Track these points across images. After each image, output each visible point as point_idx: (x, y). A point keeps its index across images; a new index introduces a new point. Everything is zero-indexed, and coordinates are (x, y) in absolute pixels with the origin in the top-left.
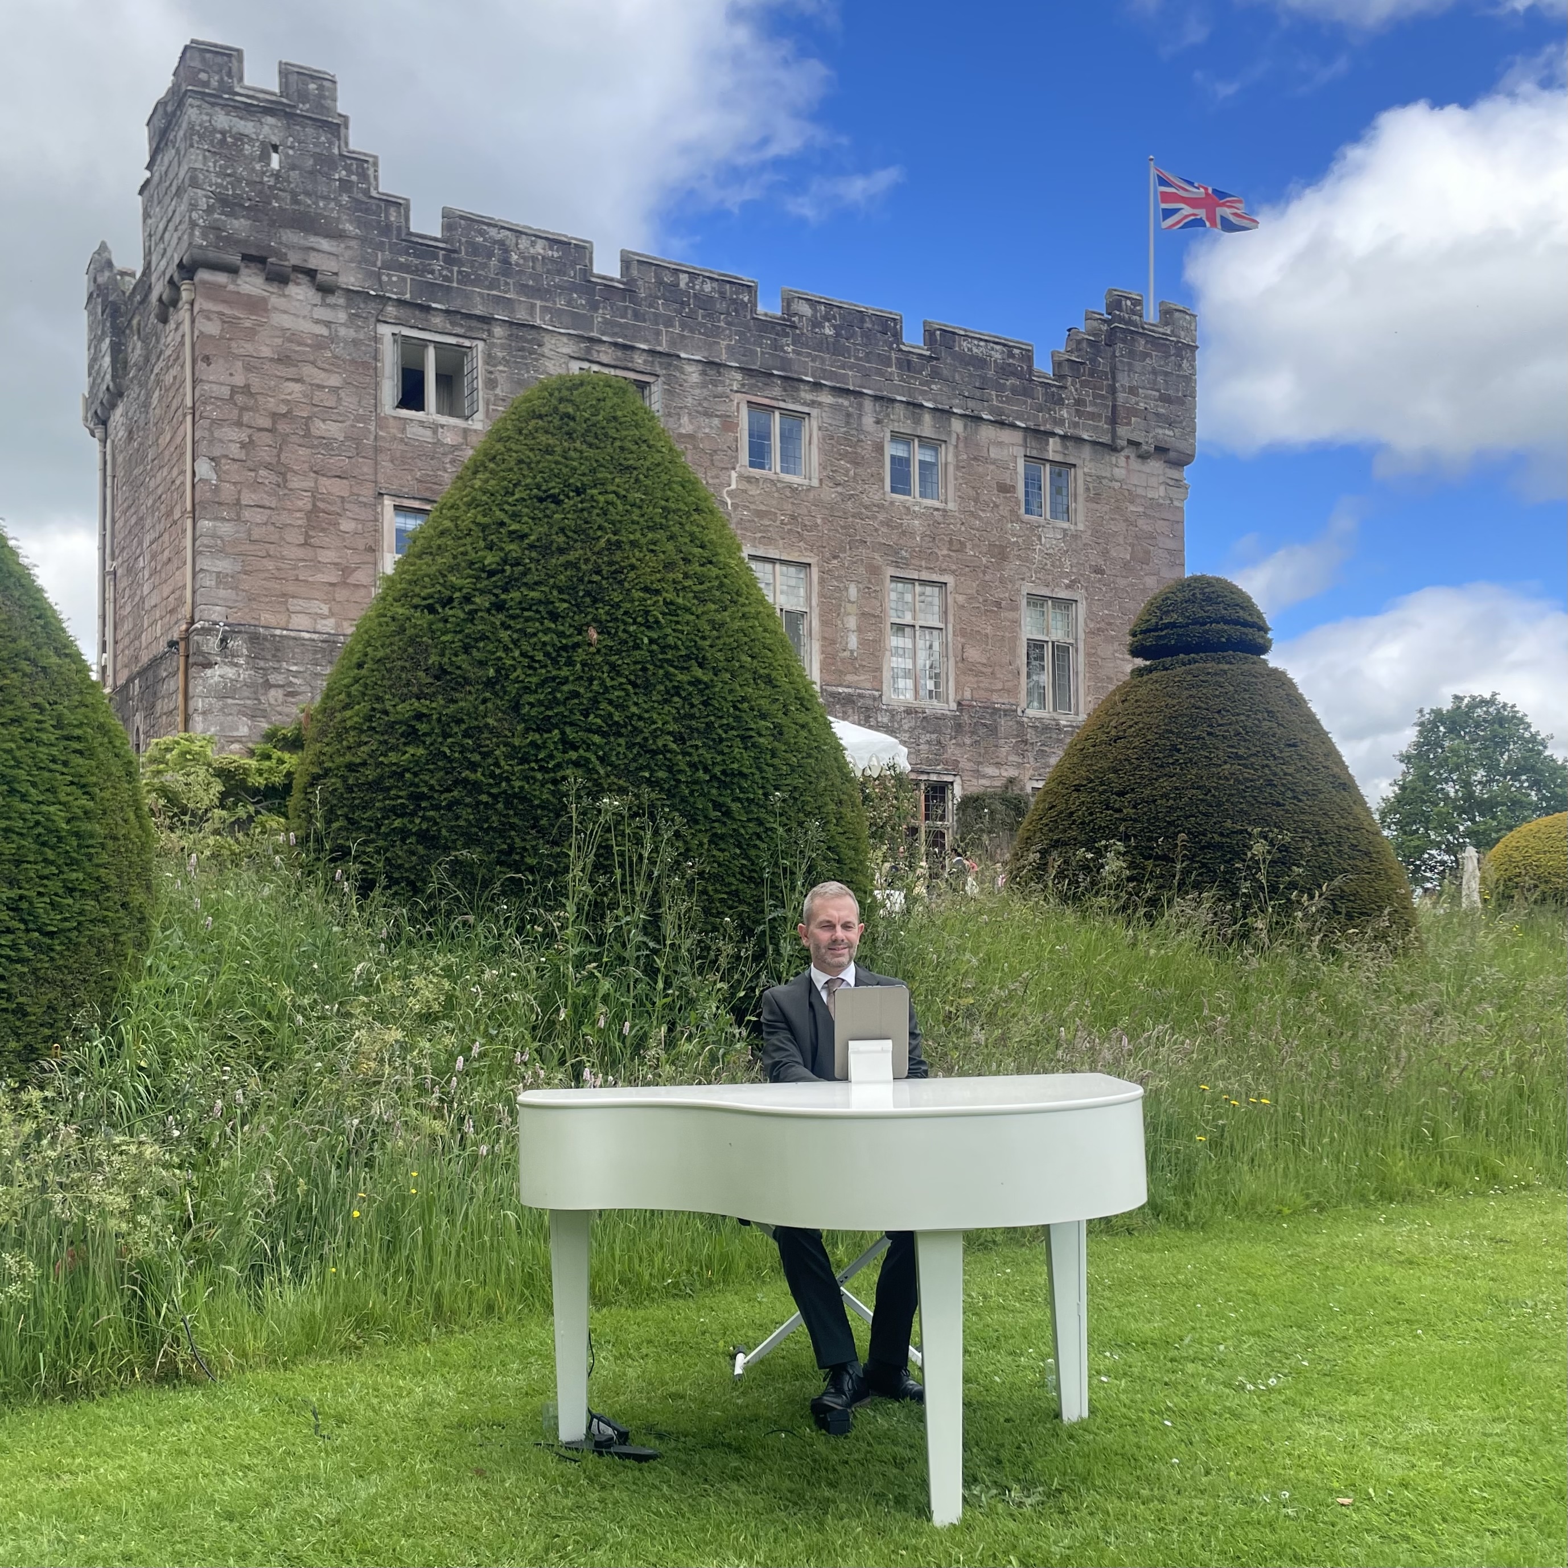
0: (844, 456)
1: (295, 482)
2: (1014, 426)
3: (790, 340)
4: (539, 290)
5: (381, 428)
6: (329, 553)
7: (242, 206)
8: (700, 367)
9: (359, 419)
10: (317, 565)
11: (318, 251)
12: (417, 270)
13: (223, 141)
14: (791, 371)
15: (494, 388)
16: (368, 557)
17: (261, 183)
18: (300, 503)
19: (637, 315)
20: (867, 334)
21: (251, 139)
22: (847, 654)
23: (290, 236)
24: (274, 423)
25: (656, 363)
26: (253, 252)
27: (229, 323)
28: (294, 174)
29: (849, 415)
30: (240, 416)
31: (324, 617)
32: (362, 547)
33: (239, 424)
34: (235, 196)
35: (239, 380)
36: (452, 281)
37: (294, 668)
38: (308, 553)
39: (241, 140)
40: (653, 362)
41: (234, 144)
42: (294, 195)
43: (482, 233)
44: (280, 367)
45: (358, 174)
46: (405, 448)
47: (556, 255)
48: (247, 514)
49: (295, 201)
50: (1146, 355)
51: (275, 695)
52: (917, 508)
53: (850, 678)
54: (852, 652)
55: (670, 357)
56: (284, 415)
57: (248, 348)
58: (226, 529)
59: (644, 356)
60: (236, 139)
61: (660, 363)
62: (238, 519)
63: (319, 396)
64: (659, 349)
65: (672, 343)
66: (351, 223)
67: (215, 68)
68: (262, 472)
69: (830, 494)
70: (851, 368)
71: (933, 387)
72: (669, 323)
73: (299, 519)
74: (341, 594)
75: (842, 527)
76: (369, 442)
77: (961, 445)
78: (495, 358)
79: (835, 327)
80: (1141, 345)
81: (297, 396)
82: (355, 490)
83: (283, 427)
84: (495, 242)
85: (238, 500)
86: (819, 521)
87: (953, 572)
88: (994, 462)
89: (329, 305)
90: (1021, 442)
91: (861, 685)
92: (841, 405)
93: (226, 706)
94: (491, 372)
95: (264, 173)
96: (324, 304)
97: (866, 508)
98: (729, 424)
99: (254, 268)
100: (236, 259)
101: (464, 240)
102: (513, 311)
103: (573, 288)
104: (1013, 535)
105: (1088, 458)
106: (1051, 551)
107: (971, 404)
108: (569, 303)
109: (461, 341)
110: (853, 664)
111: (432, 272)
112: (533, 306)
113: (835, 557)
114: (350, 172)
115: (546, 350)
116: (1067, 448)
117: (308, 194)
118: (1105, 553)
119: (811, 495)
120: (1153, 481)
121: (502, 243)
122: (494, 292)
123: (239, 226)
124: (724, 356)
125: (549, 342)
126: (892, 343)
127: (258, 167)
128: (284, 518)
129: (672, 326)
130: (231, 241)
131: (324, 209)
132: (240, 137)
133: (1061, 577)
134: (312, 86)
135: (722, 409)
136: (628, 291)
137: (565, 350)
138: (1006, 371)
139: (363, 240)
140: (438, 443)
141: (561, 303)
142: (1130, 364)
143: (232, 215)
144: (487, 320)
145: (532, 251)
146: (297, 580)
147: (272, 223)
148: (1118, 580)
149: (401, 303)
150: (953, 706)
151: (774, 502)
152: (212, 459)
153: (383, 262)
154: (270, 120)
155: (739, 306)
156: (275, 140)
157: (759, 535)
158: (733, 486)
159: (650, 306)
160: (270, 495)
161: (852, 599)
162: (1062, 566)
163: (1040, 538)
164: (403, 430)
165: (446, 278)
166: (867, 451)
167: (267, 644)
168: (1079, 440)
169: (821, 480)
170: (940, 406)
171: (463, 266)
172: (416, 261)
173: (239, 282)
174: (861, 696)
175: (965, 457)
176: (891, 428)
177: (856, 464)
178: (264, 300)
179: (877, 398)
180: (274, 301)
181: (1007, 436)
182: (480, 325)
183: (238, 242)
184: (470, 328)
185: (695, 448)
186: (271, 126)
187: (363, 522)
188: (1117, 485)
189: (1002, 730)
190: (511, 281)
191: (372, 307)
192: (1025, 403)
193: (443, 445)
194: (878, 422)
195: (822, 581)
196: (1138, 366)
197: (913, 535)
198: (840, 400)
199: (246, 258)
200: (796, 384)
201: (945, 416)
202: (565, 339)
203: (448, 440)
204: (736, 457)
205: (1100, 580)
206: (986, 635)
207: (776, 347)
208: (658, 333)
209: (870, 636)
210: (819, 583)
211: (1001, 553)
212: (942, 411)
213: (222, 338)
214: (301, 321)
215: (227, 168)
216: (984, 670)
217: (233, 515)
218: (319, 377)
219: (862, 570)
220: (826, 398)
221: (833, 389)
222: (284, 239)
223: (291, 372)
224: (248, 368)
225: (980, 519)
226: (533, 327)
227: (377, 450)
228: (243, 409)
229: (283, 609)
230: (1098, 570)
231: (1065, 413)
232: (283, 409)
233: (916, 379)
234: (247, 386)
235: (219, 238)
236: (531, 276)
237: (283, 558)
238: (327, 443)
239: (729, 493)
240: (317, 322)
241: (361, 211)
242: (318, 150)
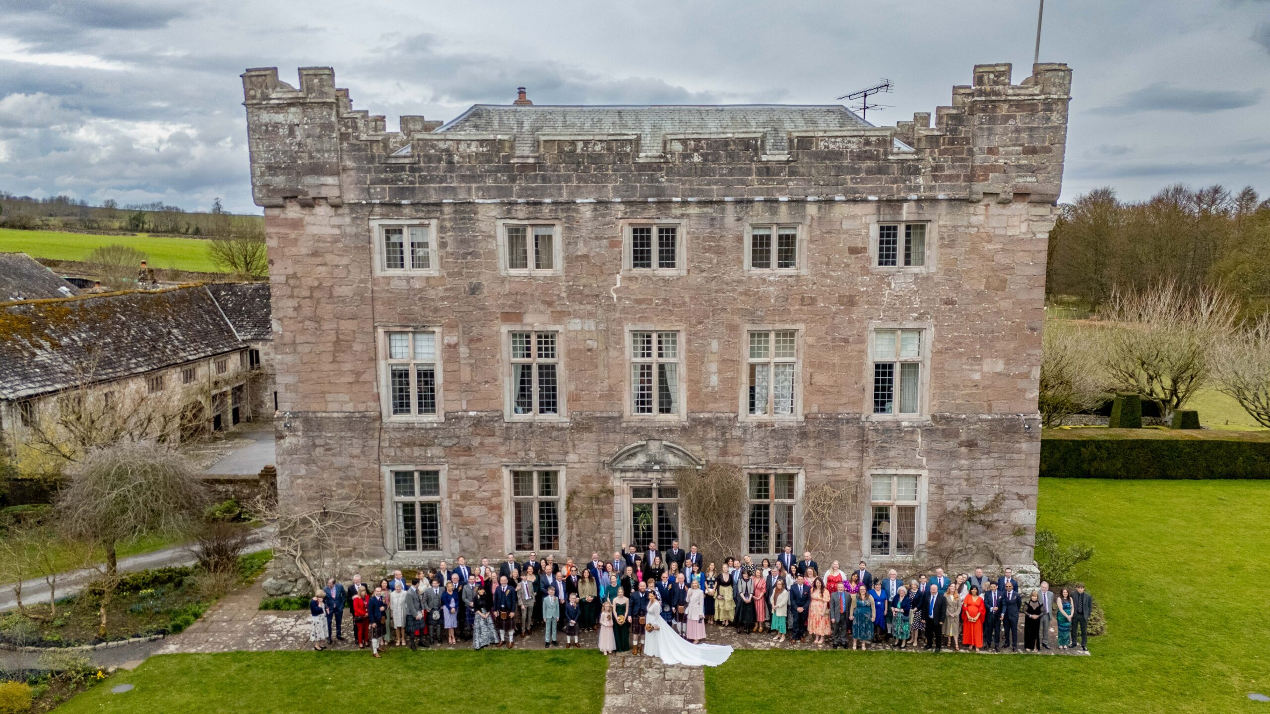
0: (709, 249)
1: (326, 326)
2: (865, 201)
3: (664, 173)
4: (474, 177)
5: (375, 285)
6: (347, 365)
7: (280, 168)
8: (592, 206)
9: (362, 281)
10: (341, 373)
11: (326, 185)
12: (392, 181)
13: (267, 131)
14: (664, 196)
15: (445, 247)
16: (372, 364)
17: (291, 151)
18: (329, 338)
19: (544, 179)
20: (731, 156)
21: (283, 125)
22: (710, 389)
23: (310, 180)
24: (312, 292)
25: (559, 211)
26: (288, 195)
27: (283, 238)
28: (309, 141)
29: (713, 219)
30: (292, 292)
31: (347, 403)
32: (367, 359)
33: (291, 296)
34: (276, 162)
35: (290, 271)
36: (415, 183)
37: (329, 435)
38: (334, 366)
39: (276, 127)
40: (556, 210)
41: (273, 130)
42: (310, 153)
43: (433, 147)
44: (313, 259)
45: (352, 127)
46: (390, 295)
47: (485, 149)
48: (300, 348)
49: (311, 157)
50: (1006, 118)
51: (319, 451)
52: (772, 278)
53: (711, 406)
54: (713, 387)
55: (569, 205)
56: (317, 287)
57: (294, 250)
58: (289, 359)
59: (550, 207)
60: (274, 127)
61: (562, 210)
62: (295, 351)
63: (337, 272)
64: (561, 200)
65: (571, 193)
66: (349, 159)
67: (259, 85)
68: (307, 323)
69: (698, 279)
70: (716, 184)
71: (791, 183)
72: (568, 179)
73: (329, 347)
74: (356, 388)
75: (706, 301)
76: (368, 295)
77: (815, 224)
78: (445, 228)
79: (702, 155)
80: (1004, 109)
81: (324, 274)
82: (361, 325)
83: (317, 294)
84: (443, 151)
85: (294, 341)
86: (687, 299)
87: (804, 321)
88: (846, 232)
89: (340, 215)
90: (874, 212)
91: (722, 410)
92: (707, 213)
93: (293, 459)
94: (443, 238)
95: (291, 144)
96: (337, 215)
97: (727, 284)
98: (614, 243)
99: (294, 202)
100: (280, 201)
101: (422, 154)
102: (456, 194)
103: (498, 170)
104: (863, 286)
105: (944, 213)
106: (901, 293)
107: (826, 190)
108: (496, 181)
109: (422, 221)
110: (714, 397)
111: (402, 180)
112: (470, 189)
113: (700, 323)
114: (347, 127)
115: (480, 216)
116: (922, 208)
117: (318, 151)
118: (958, 287)
119: (680, 282)
120: (1015, 221)
121: (447, 150)
122: (444, 185)
123: (280, 181)
124: (611, 195)
125: (481, 210)
126: (753, 157)
127: (288, 141)
128: (321, 348)
129: (571, 181)
130: (276, 191)
131: (328, 158)
132: (276, 126)
133: (909, 312)
134: (316, 81)
135: (609, 233)
136: (539, 165)
137: (493, 213)
138: (861, 156)
139: (358, 169)
140: (411, 289)
141: (490, 182)
142: (989, 129)
143: (275, 175)
144: (439, 205)
145: (468, 151)
146: (330, 383)
147: (298, 174)
148: (970, 307)
149: (382, 204)
150: (802, 418)
151: (650, 292)
152: (279, 319)
153: (371, 180)
154: (293, 109)
155: (622, 157)
156: (296, 121)
157: (638, 316)
158: (618, 285)
159: (555, 170)
160: (312, 335)
161: (714, 351)
162: (911, 303)
163: (889, 285)
164: (389, 284)
165: (411, 182)
166: (728, 242)
167: (313, 423)
168: (934, 201)
169: (688, 271)
170: (795, 198)
171: (422, 171)
172: (391, 175)
173: (287, 211)
174: (718, 419)
175: (818, 232)
176: (750, 222)
177: (718, 253)
178: (301, 220)
179: (738, 202)
180: (308, 219)
181: (858, 209)
182: (434, 208)
183: (280, 191)
184: (429, 212)
185: (588, 263)
186: (294, 114)
187: (367, 344)
188: (973, 231)
189: (844, 434)
190: (454, 175)
191: (366, 211)
192: (879, 179)
193: (413, 289)
194: (739, 219)
195: (689, 342)
196: (999, 128)
197: (767, 299)
198: (705, 210)
199: (285, 198)
200: (668, 205)
201: (800, 204)
202: (492, 207)
203: (417, 286)
204: (620, 265)
205: (950, 310)
206: (834, 365)
207: (653, 179)
208: (560, 188)
209: (729, 375)
210: (687, 343)
211: (850, 302)
212: (797, 201)
213: (279, 247)
214: (323, 228)
215: (270, 146)
216: (830, 390)
217: (292, 350)
218: (337, 260)
219: (722, 329)
220: (693, 210)
221: (699, 203)
222: (306, 183)
223: (319, 260)
224: (296, 262)
225: (831, 277)
226: (469, 203)
227: (373, 299)
228: (293, 287)
229: (322, 400)
230: (950, 302)
231: (921, 180)
232: (316, 284)
233: (774, 180)
234: (295, 273)
235: (269, 191)
236: (468, 169)
237: (322, 371)
238: (343, 300)
239: (616, 291)
240: (333, 226)
241: (355, 150)
242: (322, 121)
